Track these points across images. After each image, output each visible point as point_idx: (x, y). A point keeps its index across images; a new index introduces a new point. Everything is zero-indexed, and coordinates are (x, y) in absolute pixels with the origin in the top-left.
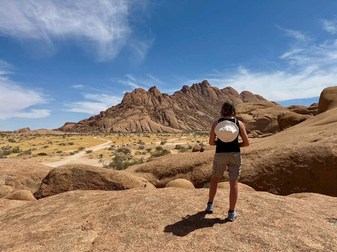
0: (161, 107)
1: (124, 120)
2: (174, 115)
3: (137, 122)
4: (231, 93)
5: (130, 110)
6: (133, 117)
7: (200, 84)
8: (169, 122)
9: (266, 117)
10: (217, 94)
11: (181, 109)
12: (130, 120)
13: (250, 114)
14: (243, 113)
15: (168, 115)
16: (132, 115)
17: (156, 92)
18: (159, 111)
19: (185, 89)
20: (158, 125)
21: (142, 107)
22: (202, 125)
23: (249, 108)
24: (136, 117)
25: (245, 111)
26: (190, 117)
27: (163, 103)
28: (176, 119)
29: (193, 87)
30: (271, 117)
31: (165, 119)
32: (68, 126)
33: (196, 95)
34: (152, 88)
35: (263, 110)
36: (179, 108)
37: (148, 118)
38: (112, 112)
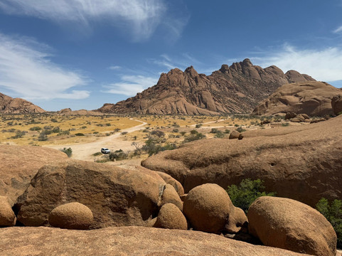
0: (197, 88)
1: (160, 102)
2: (212, 97)
3: (173, 104)
4: (276, 73)
5: (166, 92)
6: (169, 99)
7: (240, 63)
8: (205, 104)
9: (315, 99)
10: (260, 74)
11: (219, 91)
12: (165, 101)
13: (297, 96)
14: (288, 94)
15: (204, 97)
16: (168, 97)
17: (192, 73)
18: (195, 93)
19: (223, 69)
20: (194, 107)
21: (178, 88)
22: (241, 107)
23: (295, 89)
24: (172, 99)
25: (290, 92)
26: (229, 99)
27: (200, 84)
28: (213, 101)
29: (233, 66)
30: (321, 99)
31: (202, 101)
32: (106, 107)
33: (236, 75)
34: (189, 68)
35: (311, 91)
36: (217, 90)
37: (184, 100)
38: (148, 94)
